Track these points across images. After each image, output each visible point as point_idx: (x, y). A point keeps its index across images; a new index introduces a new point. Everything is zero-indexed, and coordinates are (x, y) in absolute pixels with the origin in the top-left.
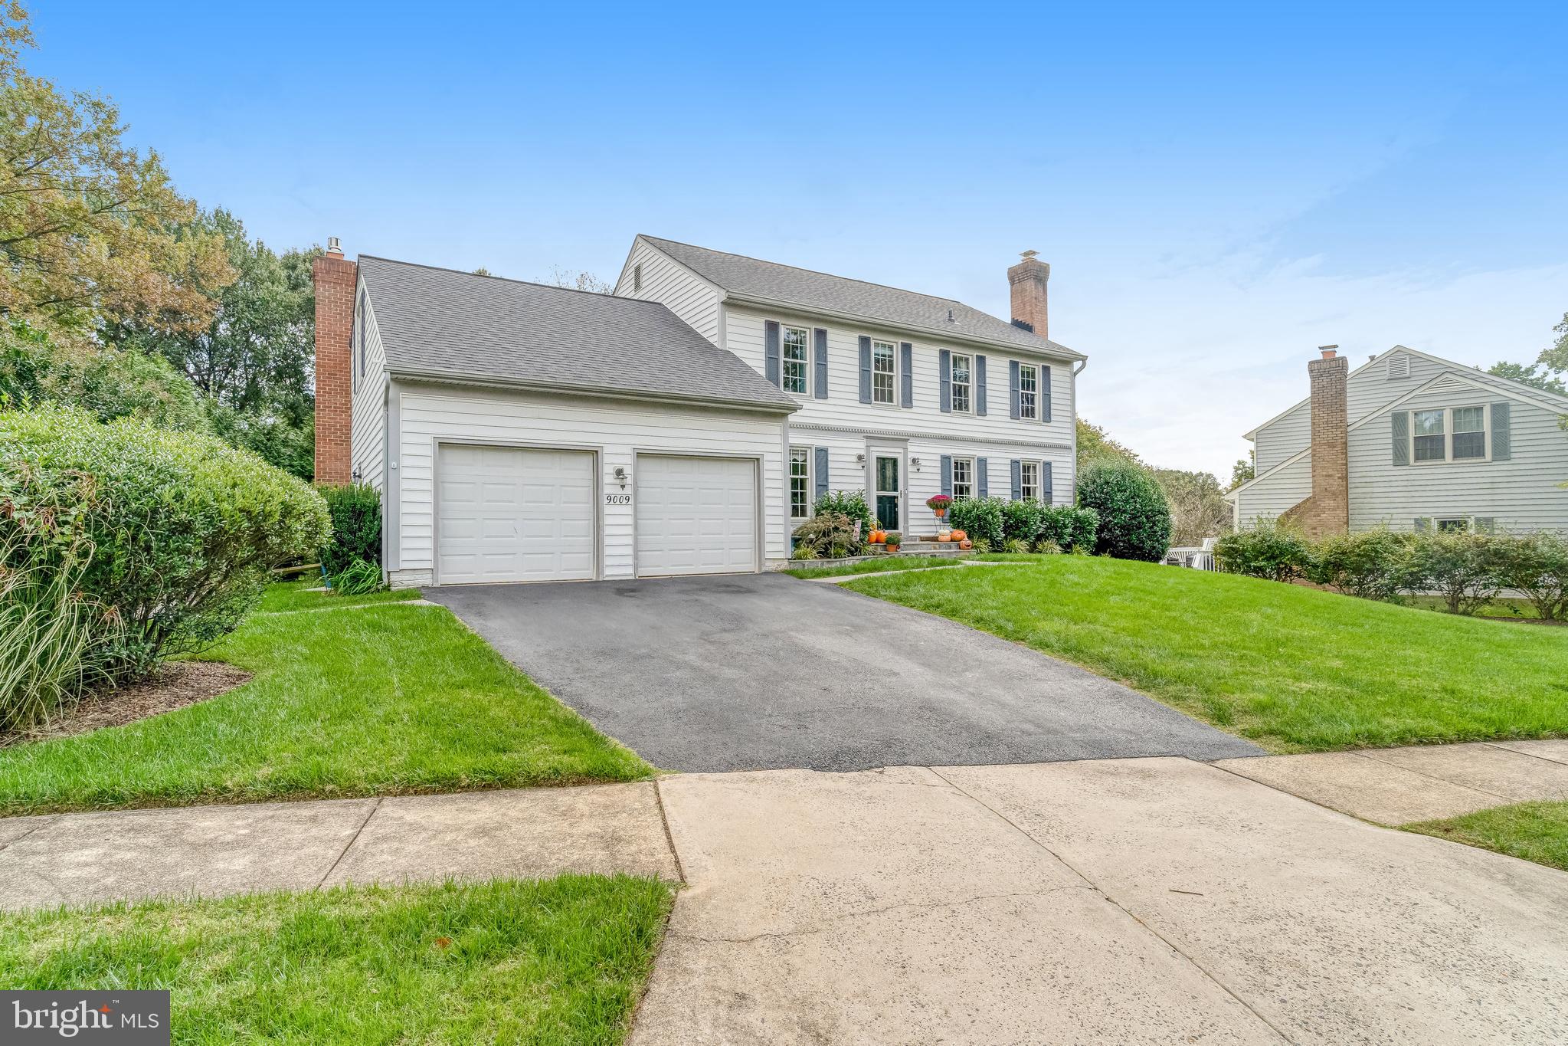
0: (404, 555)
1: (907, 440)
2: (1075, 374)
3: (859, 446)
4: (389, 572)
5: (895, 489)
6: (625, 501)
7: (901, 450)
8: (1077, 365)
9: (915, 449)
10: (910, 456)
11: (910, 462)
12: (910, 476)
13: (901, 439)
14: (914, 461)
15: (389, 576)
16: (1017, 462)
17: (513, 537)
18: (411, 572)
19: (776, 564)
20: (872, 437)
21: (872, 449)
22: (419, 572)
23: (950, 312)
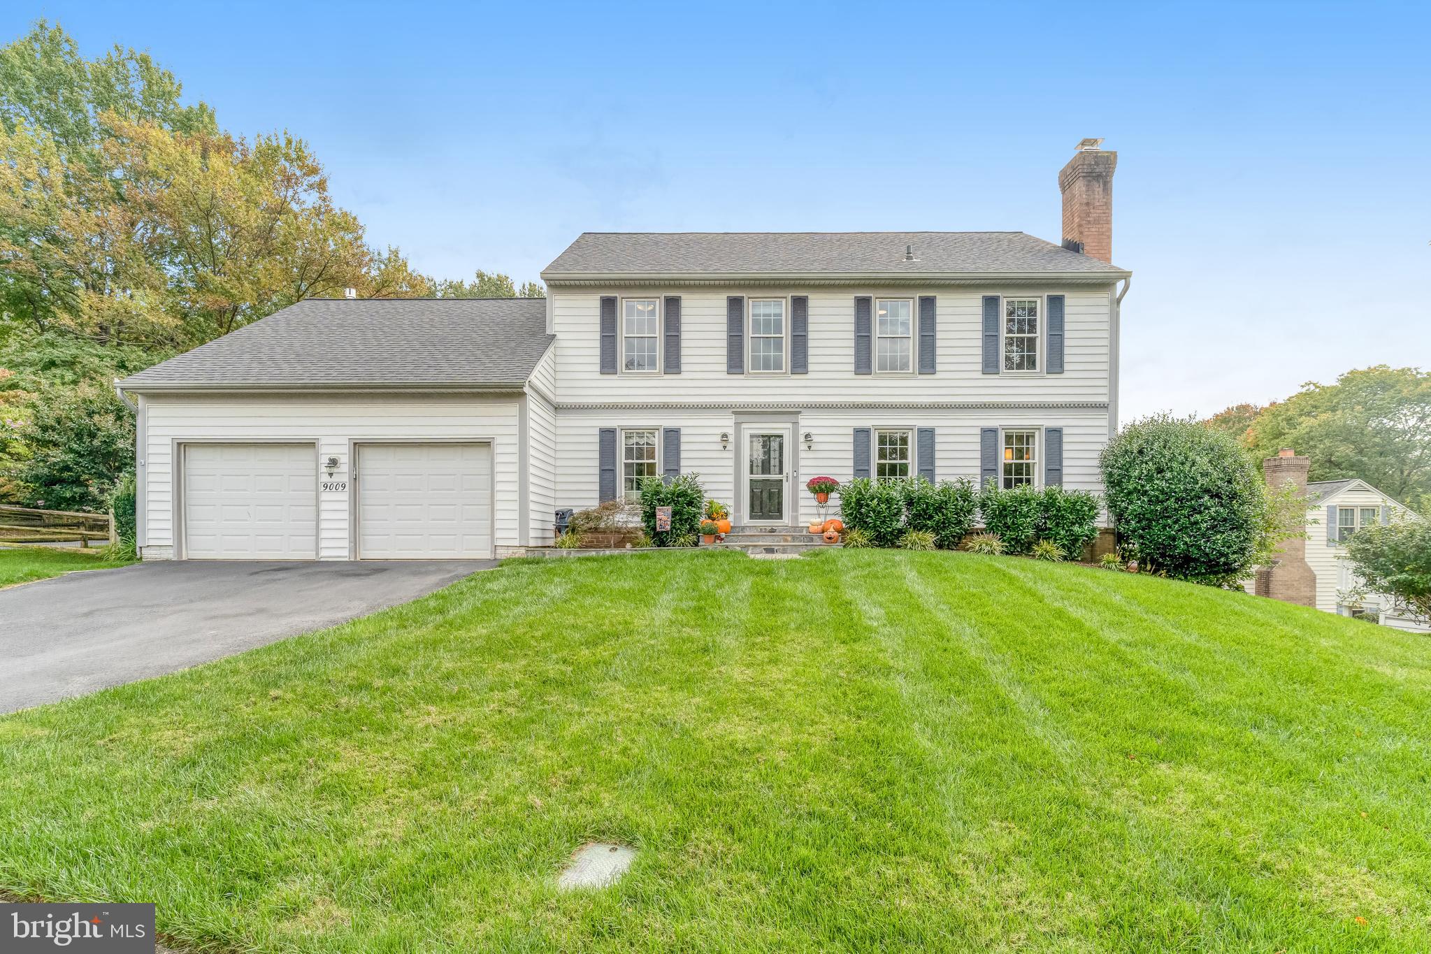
0: (151, 534)
1: (799, 412)
2: (1119, 301)
3: (726, 423)
4: (141, 548)
5: (781, 472)
6: (341, 488)
7: (790, 425)
8: (1120, 285)
9: (807, 423)
10: (803, 431)
11: (802, 439)
12: (802, 455)
13: (791, 412)
14: (807, 436)
15: (141, 551)
16: (994, 431)
17: (246, 520)
18: (158, 548)
19: (510, 552)
20: (743, 413)
21: (744, 426)
22: (164, 548)
23: (909, 247)
